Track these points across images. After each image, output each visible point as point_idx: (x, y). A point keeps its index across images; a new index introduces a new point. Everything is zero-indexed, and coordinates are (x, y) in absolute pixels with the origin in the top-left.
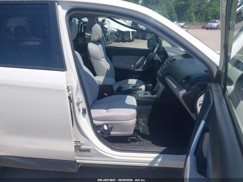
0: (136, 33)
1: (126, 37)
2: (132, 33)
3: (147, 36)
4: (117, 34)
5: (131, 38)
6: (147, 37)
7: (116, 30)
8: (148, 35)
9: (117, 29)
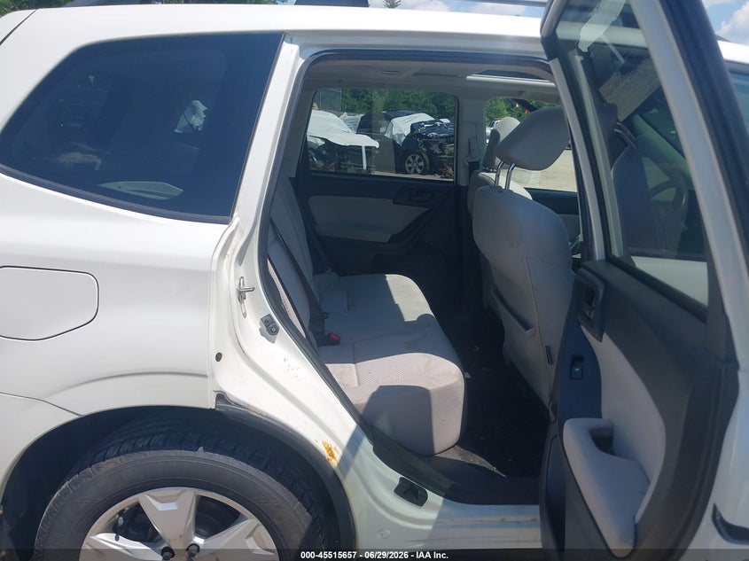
0: (377, 152)
1: (349, 163)
2: (366, 152)
3: (409, 162)
4: (324, 152)
5: (365, 167)
6: (407, 166)
7: (321, 143)
8: (411, 160)
9: (322, 139)
